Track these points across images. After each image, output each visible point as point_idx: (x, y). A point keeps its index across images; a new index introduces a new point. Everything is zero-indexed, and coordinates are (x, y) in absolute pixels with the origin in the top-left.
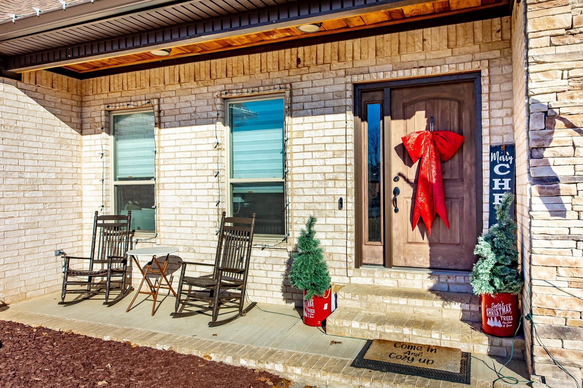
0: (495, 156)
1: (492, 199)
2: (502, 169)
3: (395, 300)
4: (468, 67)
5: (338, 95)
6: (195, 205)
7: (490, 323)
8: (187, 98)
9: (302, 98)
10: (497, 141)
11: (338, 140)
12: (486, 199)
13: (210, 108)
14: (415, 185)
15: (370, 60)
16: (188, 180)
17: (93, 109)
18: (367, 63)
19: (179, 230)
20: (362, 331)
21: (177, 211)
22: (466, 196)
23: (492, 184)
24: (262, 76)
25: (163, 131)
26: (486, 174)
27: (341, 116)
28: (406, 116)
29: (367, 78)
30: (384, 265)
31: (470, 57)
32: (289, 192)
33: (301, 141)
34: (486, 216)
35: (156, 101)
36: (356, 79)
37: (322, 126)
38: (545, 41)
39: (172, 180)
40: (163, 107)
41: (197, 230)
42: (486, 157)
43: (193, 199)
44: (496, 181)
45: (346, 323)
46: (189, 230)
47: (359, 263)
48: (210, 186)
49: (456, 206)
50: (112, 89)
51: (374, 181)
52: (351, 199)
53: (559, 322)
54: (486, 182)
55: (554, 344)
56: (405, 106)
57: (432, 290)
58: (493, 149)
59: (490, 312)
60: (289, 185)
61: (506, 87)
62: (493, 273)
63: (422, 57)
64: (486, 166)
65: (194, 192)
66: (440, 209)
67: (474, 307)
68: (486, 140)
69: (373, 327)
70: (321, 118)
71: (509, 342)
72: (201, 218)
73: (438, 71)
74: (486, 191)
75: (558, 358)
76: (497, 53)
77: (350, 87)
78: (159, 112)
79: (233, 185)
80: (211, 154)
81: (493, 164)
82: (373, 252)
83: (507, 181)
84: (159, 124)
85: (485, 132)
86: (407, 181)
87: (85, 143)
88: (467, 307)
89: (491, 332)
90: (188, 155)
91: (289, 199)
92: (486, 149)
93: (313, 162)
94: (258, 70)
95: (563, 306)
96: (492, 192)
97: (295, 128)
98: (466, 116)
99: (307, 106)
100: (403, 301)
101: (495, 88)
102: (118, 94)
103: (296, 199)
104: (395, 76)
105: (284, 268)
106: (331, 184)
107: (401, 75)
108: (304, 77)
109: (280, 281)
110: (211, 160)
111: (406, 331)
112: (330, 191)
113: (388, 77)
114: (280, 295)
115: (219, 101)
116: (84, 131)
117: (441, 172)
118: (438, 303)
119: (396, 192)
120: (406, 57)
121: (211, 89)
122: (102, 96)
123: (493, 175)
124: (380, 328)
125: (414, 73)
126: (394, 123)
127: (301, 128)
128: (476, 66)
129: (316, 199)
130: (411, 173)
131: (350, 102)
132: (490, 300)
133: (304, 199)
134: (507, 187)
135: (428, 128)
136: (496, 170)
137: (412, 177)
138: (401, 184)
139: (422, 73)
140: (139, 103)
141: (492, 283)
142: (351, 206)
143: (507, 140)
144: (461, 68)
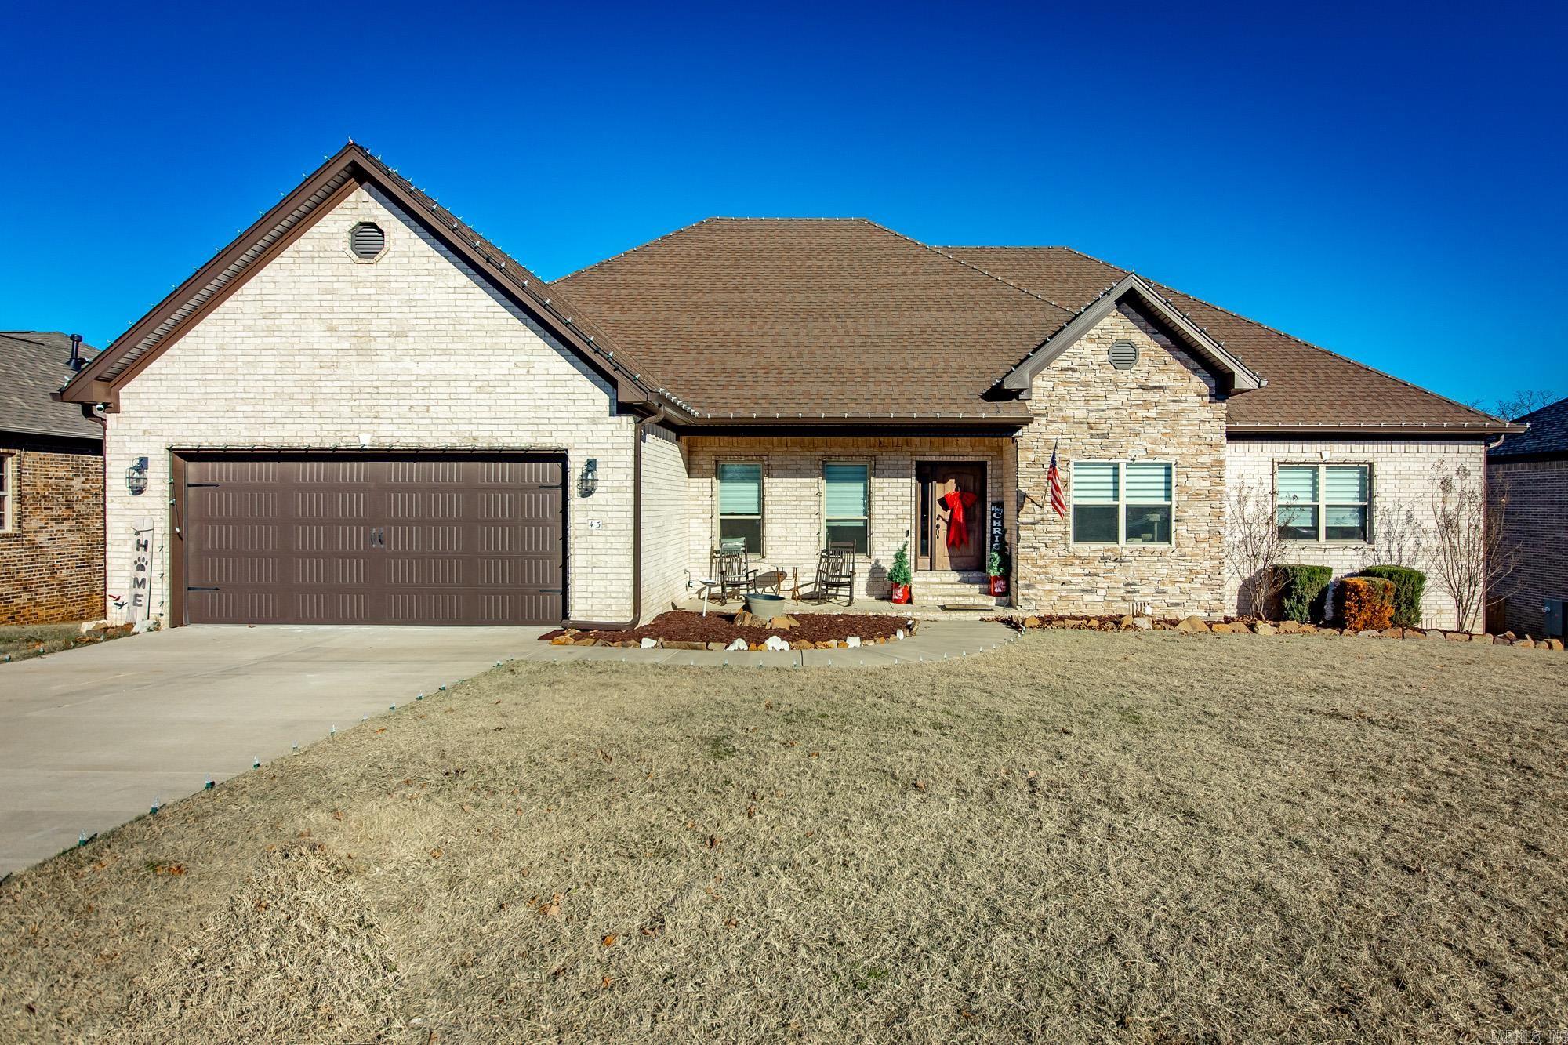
0: (994, 508)
1: (992, 531)
2: (997, 515)
3: (945, 586)
4: (981, 459)
5: (906, 467)
6: (798, 534)
7: (996, 590)
8: (793, 458)
9: (882, 467)
10: (995, 500)
11: (905, 494)
12: (988, 530)
13: (813, 467)
14: (949, 523)
15: (926, 448)
16: (793, 516)
17: (701, 458)
18: (924, 449)
19: (785, 552)
20: (934, 601)
21: (784, 539)
22: (977, 529)
23: (992, 523)
24: (853, 449)
25: (771, 480)
26: (989, 518)
27: (909, 480)
28: (944, 482)
29: (925, 459)
30: (931, 570)
31: (981, 453)
32: (873, 526)
33: (881, 494)
34: (988, 540)
35: (765, 458)
36: (918, 458)
37: (895, 485)
38: (1024, 465)
39: (779, 516)
40: (771, 462)
41: (800, 552)
42: (989, 508)
43: (797, 530)
44: (994, 521)
45: (925, 598)
46: (794, 552)
47: (916, 569)
48: (812, 521)
49: (971, 534)
50: (722, 444)
51: (924, 520)
52: (913, 531)
53: (1028, 582)
54: (989, 521)
55: (1026, 591)
56: (944, 476)
57: (960, 581)
58: (993, 504)
59: (996, 585)
60: (873, 521)
61: (999, 471)
62: (999, 566)
63: (956, 450)
64: (989, 513)
65: (798, 525)
66: (965, 537)
67: (986, 586)
68: (989, 499)
69: (940, 598)
70: (895, 480)
71: (1004, 598)
72: (804, 543)
73: (966, 459)
74: (988, 526)
75: (1027, 597)
76: (996, 453)
77: (914, 463)
78: (768, 465)
79: (827, 521)
80: (812, 498)
81: (993, 512)
82: (924, 563)
83: (1000, 521)
84: (768, 474)
85: (989, 495)
86: (944, 520)
87: (692, 485)
88: (982, 586)
89: (997, 595)
90: (794, 498)
91: (873, 530)
92: (989, 504)
93: (889, 508)
94: (851, 444)
95: (1029, 575)
96: (992, 527)
97: (877, 485)
98: (977, 484)
99: (885, 472)
100: (949, 586)
101: (994, 471)
102: (728, 449)
103: (877, 530)
104: (941, 459)
105: (868, 575)
106: (901, 521)
107: (945, 459)
108: (884, 453)
109: (865, 584)
110: (813, 503)
111: (957, 598)
112: (900, 526)
113: (938, 459)
114: (865, 592)
115: (821, 462)
116: (691, 475)
117: (965, 516)
118: (968, 586)
119: (938, 527)
120: (947, 449)
121: (813, 453)
122: (712, 449)
123: (993, 518)
124: (944, 599)
125: (953, 459)
126: (938, 485)
127: (881, 485)
128: (985, 459)
129: (891, 530)
130: (947, 515)
131: (914, 472)
132: (996, 579)
133: (883, 530)
134: (1000, 525)
135: (956, 490)
136: (994, 515)
137: (947, 518)
138: (940, 522)
139: (957, 459)
140: (750, 458)
141: (999, 571)
142: (913, 535)
143: (999, 499)
144: (978, 459)
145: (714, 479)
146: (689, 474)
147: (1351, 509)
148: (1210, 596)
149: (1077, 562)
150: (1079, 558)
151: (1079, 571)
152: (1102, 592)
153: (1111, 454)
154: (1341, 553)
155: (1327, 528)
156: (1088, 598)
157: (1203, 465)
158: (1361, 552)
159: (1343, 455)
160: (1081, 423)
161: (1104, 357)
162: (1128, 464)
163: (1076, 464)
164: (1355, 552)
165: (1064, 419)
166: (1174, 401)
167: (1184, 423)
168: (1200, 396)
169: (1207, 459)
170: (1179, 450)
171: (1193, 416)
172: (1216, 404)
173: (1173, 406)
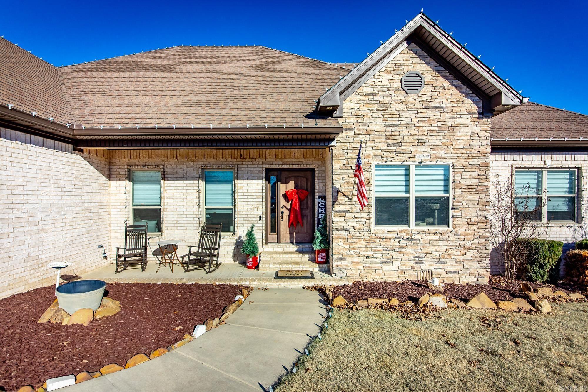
0: (320, 200)
1: (318, 216)
2: (322, 205)
3: (284, 256)
4: (311, 166)
5: (259, 172)
6: (186, 219)
7: (319, 260)
8: (181, 166)
9: (243, 172)
10: (320, 194)
11: (259, 191)
12: (316, 216)
13: (195, 172)
14: (290, 210)
15: (273, 159)
16: (182, 207)
17: (118, 167)
18: (272, 160)
19: (176, 231)
20: (273, 268)
21: (175, 222)
22: (309, 214)
23: (318, 210)
24: (223, 160)
25: (166, 182)
26: (316, 207)
27: (261, 181)
28: (287, 182)
29: (272, 166)
30: (277, 243)
31: (311, 162)
32: (236, 213)
33: (241, 191)
34: (316, 222)
35: (162, 167)
36: (267, 166)
37: (252, 185)
38: (338, 167)
39: (172, 207)
40: (166, 170)
41: (187, 231)
42: (316, 201)
43: (185, 216)
44: (320, 209)
45: (267, 266)
46: (182, 231)
47: (267, 243)
48: (195, 210)
49: (305, 218)
50: (132, 157)
52: (264, 216)
53: (340, 256)
54: (316, 209)
55: (339, 263)
56: (286, 178)
57: (297, 251)
58: (319, 197)
59: (319, 256)
60: (236, 210)
61: (323, 175)
62: (321, 242)
63: (294, 160)
64: (316, 203)
65: (185, 213)
66: (300, 220)
67: (313, 256)
68: (316, 194)
69: (278, 266)
70: (251, 181)
71: (324, 266)
72: (189, 225)
73: (300, 167)
74: (316, 213)
75: (340, 267)
76: (320, 162)
77: (264, 169)
78: (164, 172)
79: (206, 209)
80: (195, 194)
81: (319, 203)
82: (273, 238)
83: (323, 209)
84: (164, 178)
85: (316, 191)
86: (287, 208)
87: (112, 185)
88: (310, 255)
89: (319, 263)
90: (182, 194)
91: (236, 216)
92: (316, 197)
93: (247, 200)
94: (221, 157)
95: (342, 251)
96: (318, 213)
97: (239, 185)
98: (309, 184)
99: (245, 175)
100: (287, 256)
101: (320, 175)
102: (137, 161)
103: (239, 216)
104: (283, 166)
105: (234, 247)
106: (256, 209)
107: (285, 166)
108: (244, 163)
109: (231, 253)
110: (195, 197)
111: (291, 266)
112: (255, 213)
113: (280, 167)
114: (232, 259)
115: (200, 170)
116: (111, 179)
117: (300, 205)
118: (300, 255)
119: (282, 213)
120: (287, 160)
121: (195, 163)
122: (125, 161)
123: (319, 207)
124: (281, 266)
125: (291, 166)
126: (281, 185)
127: (242, 185)
128: (313, 166)
129: (249, 216)
130: (288, 205)
131: (264, 176)
132: (319, 252)
133: (243, 216)
134: (323, 212)
135: (295, 188)
136: (320, 205)
137: (289, 207)
138: (284, 210)
139: (294, 167)
140: (151, 167)
141: (320, 246)
142: (264, 219)
143: (323, 194)
144: (308, 166)
145: (127, 182)
146: (110, 178)
147: (563, 199)
148: (479, 266)
149: (378, 240)
150: (379, 237)
151: (380, 247)
152: (397, 263)
153: (404, 159)
154: (559, 229)
155: (548, 212)
156: (386, 267)
157: (473, 167)
158: (572, 229)
159: (560, 162)
160: (381, 135)
161: (397, 85)
162: (416, 166)
163: (377, 166)
164: (568, 229)
165: (368, 132)
166: (451, 118)
167: (460, 134)
168: (472, 114)
169: (476, 162)
170: (455, 155)
171: (465, 129)
172: (481, 121)
173: (450, 122)
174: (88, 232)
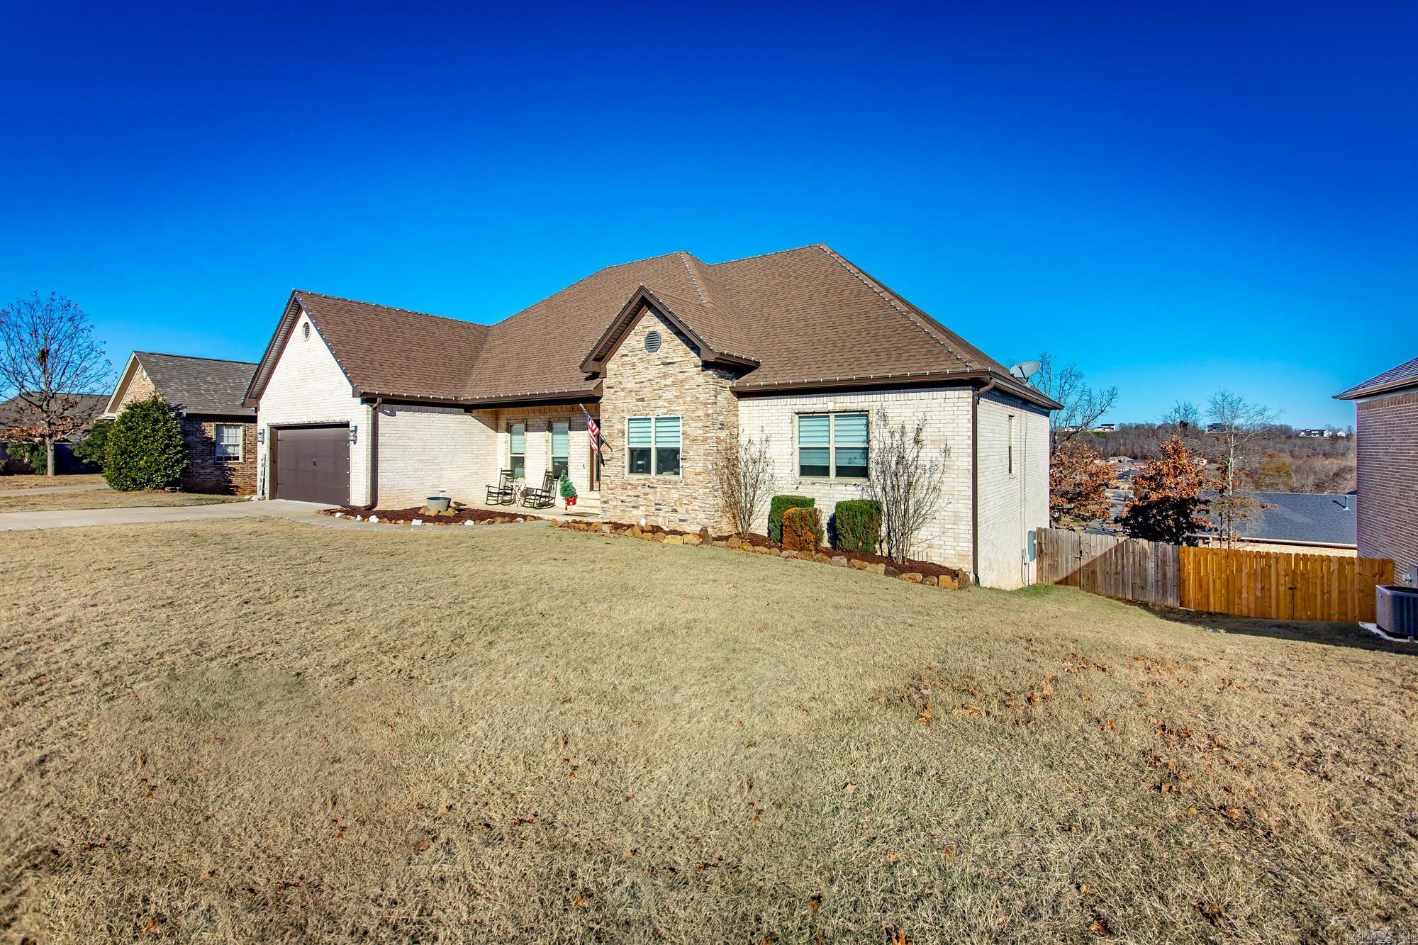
6: (538, 466)
8: (537, 420)
9: (574, 424)
11: (584, 441)
13: (544, 425)
16: (536, 455)
17: (502, 421)
19: (534, 476)
20: (577, 510)
21: (532, 468)
24: (561, 413)
25: (528, 433)
32: (569, 461)
33: (573, 441)
35: (526, 421)
37: (579, 436)
38: (603, 421)
39: (531, 455)
40: (528, 423)
41: (540, 477)
43: (538, 463)
45: (575, 508)
47: (592, 489)
48: (544, 457)
50: (509, 413)
52: (588, 465)
53: (605, 499)
60: (569, 458)
65: (538, 460)
72: (541, 471)
78: (527, 425)
79: (553, 458)
80: (544, 444)
84: (526, 430)
90: (537, 444)
91: (569, 464)
93: (577, 450)
95: (606, 495)
97: (571, 435)
99: (574, 427)
102: (511, 415)
103: (571, 464)
106: (582, 458)
110: (544, 447)
112: (581, 461)
115: (547, 422)
121: (543, 417)
122: (506, 416)
124: (583, 509)
127: (573, 435)
129: (578, 464)
133: (574, 464)
140: (520, 420)
142: (588, 467)
145: (506, 433)
146: (496, 430)
147: (861, 451)
148: (703, 516)
149: (630, 487)
150: (630, 484)
151: (630, 493)
152: (642, 508)
153: (647, 412)
154: (844, 488)
155: (837, 467)
156: (635, 512)
157: (698, 419)
158: (860, 488)
159: (844, 405)
160: (631, 391)
161: (643, 345)
162: (656, 419)
163: (629, 420)
164: (854, 488)
165: (623, 390)
166: (681, 372)
167: (687, 387)
168: (697, 366)
169: (701, 413)
170: (684, 408)
171: (692, 382)
172: (705, 373)
173: (680, 376)
174: (476, 473)
